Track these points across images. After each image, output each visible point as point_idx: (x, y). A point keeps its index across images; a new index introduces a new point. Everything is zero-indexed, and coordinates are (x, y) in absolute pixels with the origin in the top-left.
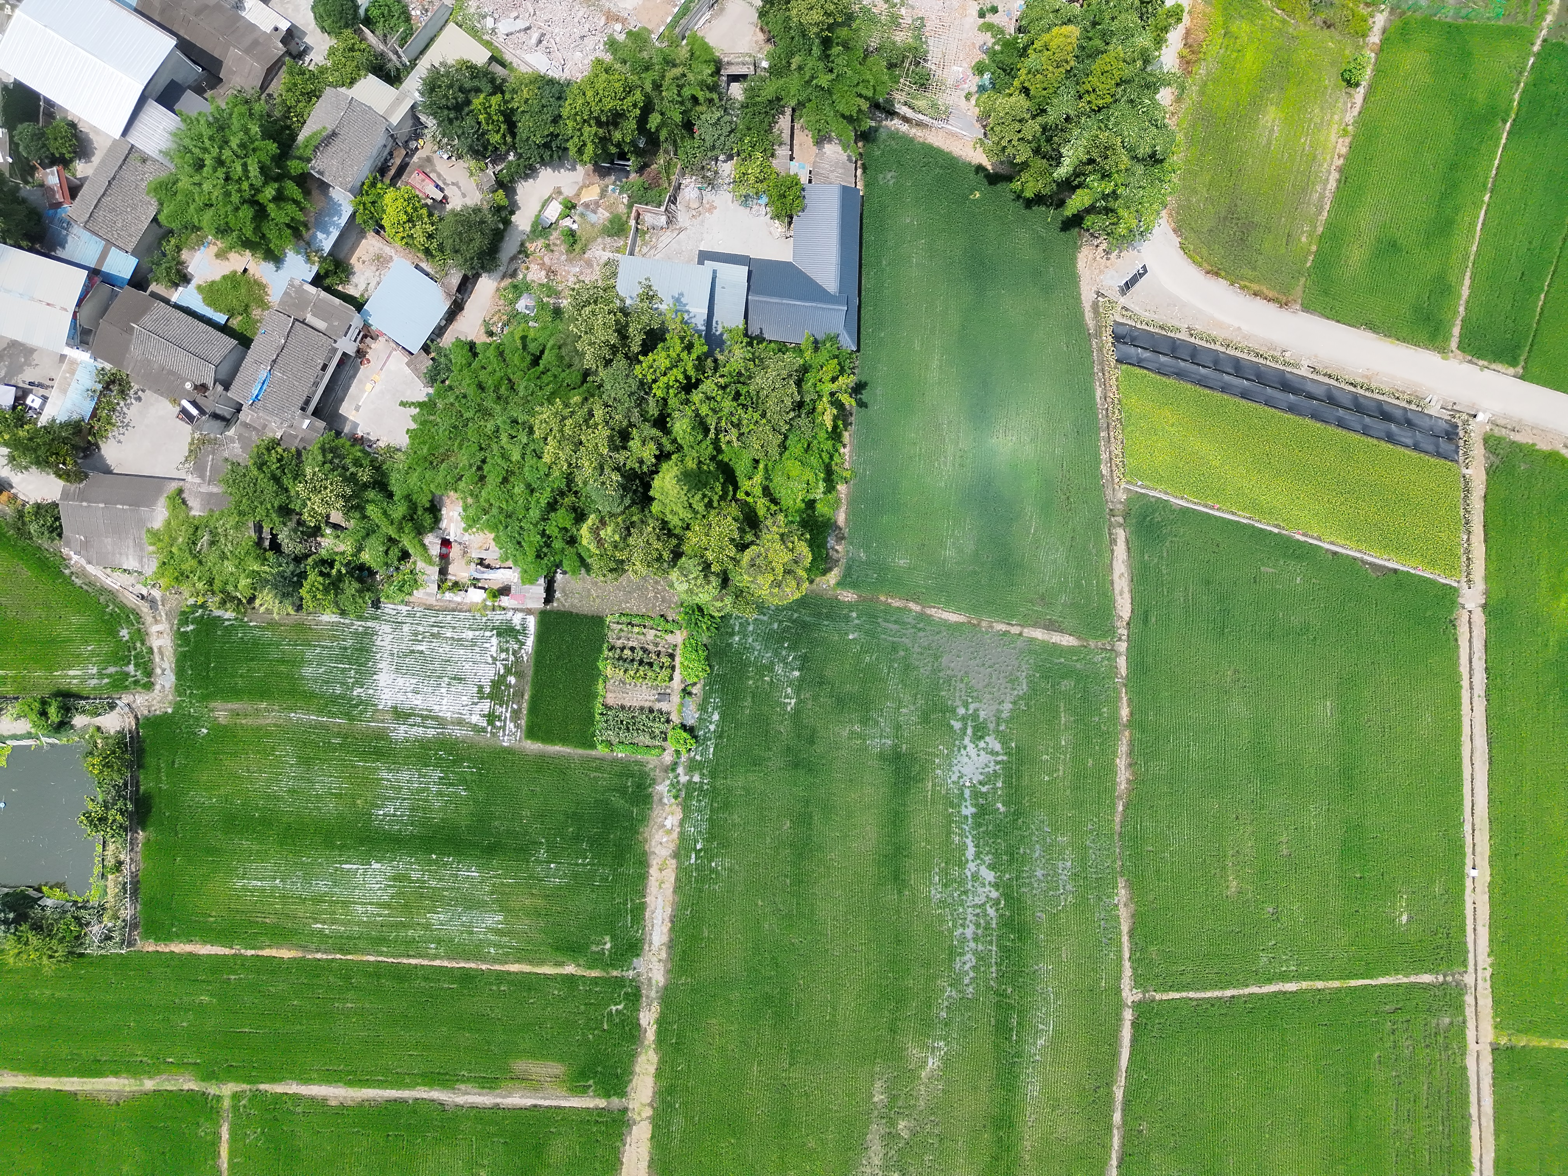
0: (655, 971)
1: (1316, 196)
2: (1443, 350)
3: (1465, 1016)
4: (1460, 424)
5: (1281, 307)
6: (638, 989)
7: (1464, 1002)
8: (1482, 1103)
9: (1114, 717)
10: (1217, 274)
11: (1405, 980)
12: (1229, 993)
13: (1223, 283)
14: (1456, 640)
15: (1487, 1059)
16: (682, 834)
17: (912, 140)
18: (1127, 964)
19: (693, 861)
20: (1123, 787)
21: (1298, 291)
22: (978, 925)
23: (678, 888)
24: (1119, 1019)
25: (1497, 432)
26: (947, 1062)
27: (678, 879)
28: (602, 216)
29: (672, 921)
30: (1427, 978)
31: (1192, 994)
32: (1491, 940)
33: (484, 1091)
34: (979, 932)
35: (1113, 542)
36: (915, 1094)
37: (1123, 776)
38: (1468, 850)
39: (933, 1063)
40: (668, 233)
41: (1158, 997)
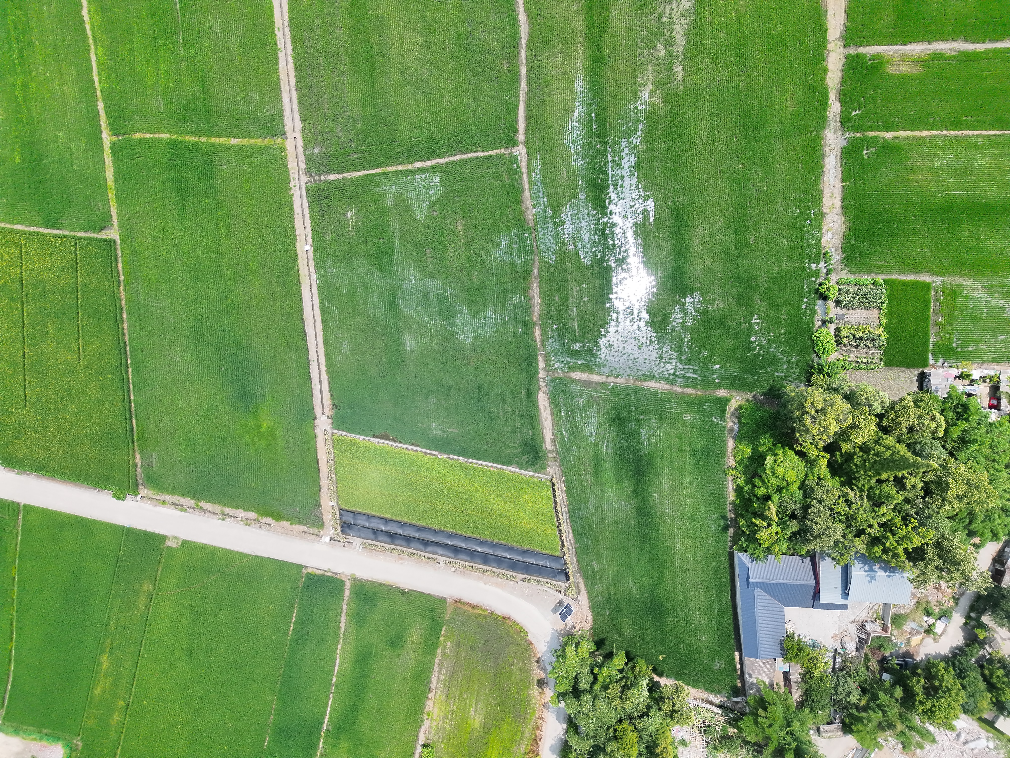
0: (832, 138)
1: (444, 672)
2: (355, 581)
3: (305, 155)
4: (340, 533)
5: (460, 599)
6: (842, 125)
7: (306, 164)
8: (289, 99)
9: (543, 329)
10: (503, 618)
11: (345, 175)
12: (458, 157)
13: (498, 613)
14: (332, 395)
15: (288, 128)
16: (820, 229)
17: (706, 689)
18: (524, 170)
19: (812, 212)
20: (535, 284)
21: (450, 610)
22: (622, 186)
23: (820, 193)
24: (527, 134)
25: (316, 531)
26: (636, 97)
27: (821, 199)
28: (908, 627)
29: (823, 172)
30: (331, 177)
31: (481, 154)
32: (292, 205)
33: (939, 52)
34: (620, 183)
35: (553, 441)
36: (655, 73)
37: (535, 291)
38: (312, 262)
39: (645, 95)
40: (861, 619)
41: (502, 151)
